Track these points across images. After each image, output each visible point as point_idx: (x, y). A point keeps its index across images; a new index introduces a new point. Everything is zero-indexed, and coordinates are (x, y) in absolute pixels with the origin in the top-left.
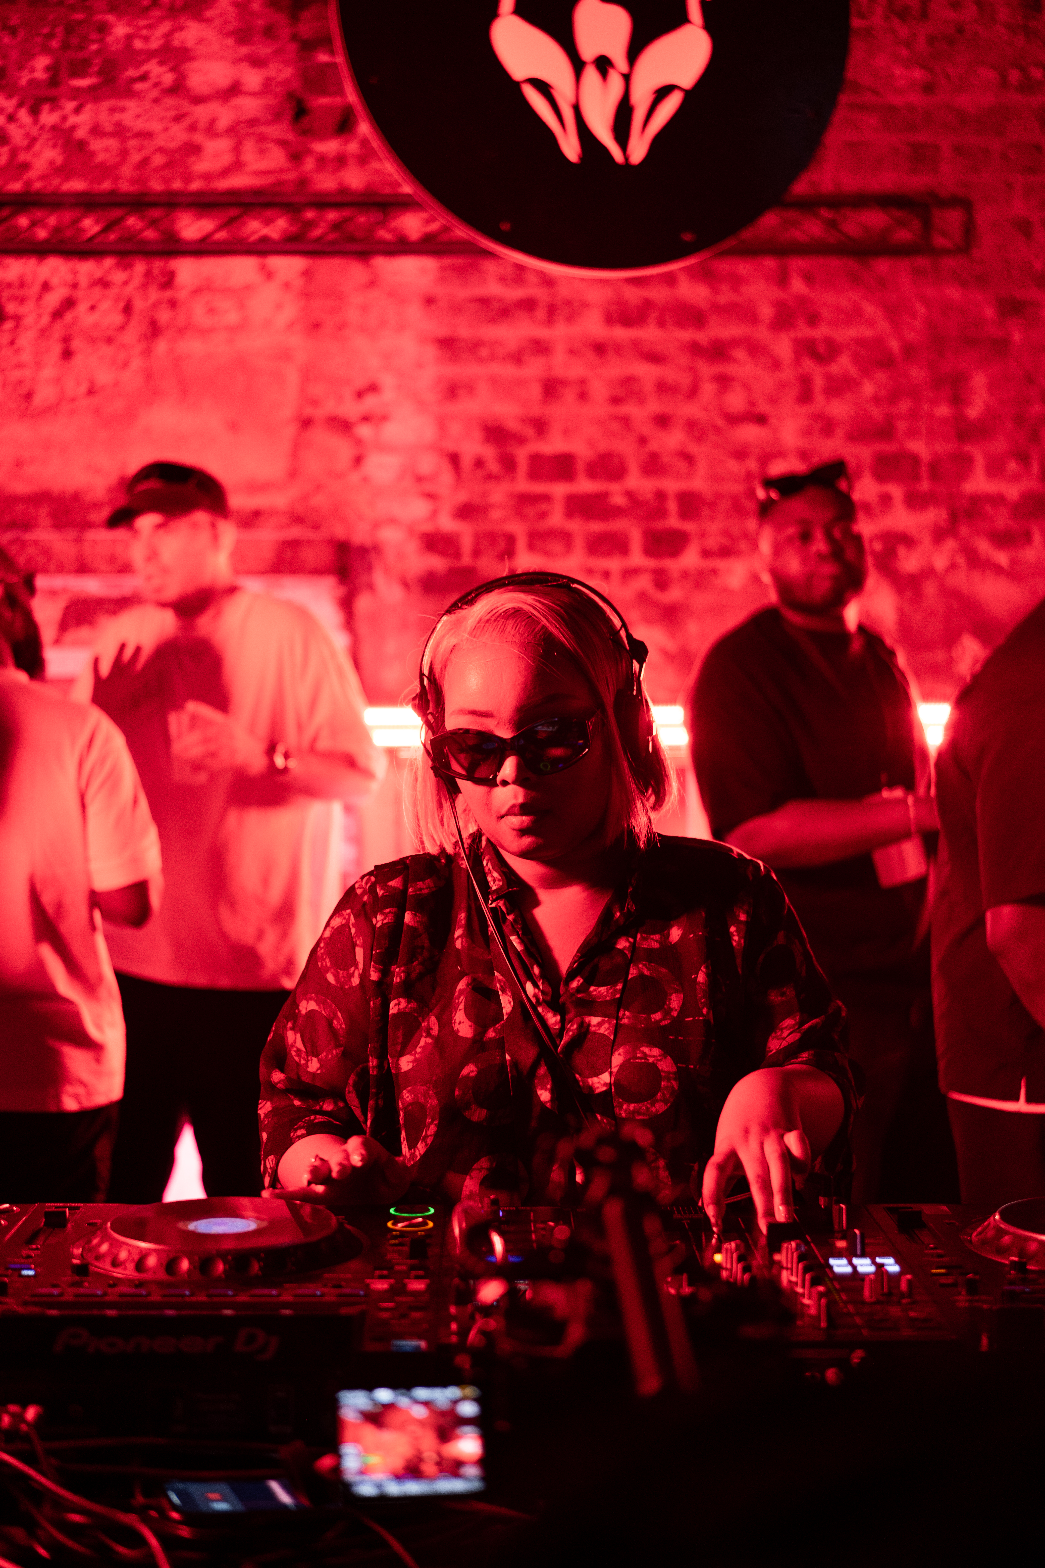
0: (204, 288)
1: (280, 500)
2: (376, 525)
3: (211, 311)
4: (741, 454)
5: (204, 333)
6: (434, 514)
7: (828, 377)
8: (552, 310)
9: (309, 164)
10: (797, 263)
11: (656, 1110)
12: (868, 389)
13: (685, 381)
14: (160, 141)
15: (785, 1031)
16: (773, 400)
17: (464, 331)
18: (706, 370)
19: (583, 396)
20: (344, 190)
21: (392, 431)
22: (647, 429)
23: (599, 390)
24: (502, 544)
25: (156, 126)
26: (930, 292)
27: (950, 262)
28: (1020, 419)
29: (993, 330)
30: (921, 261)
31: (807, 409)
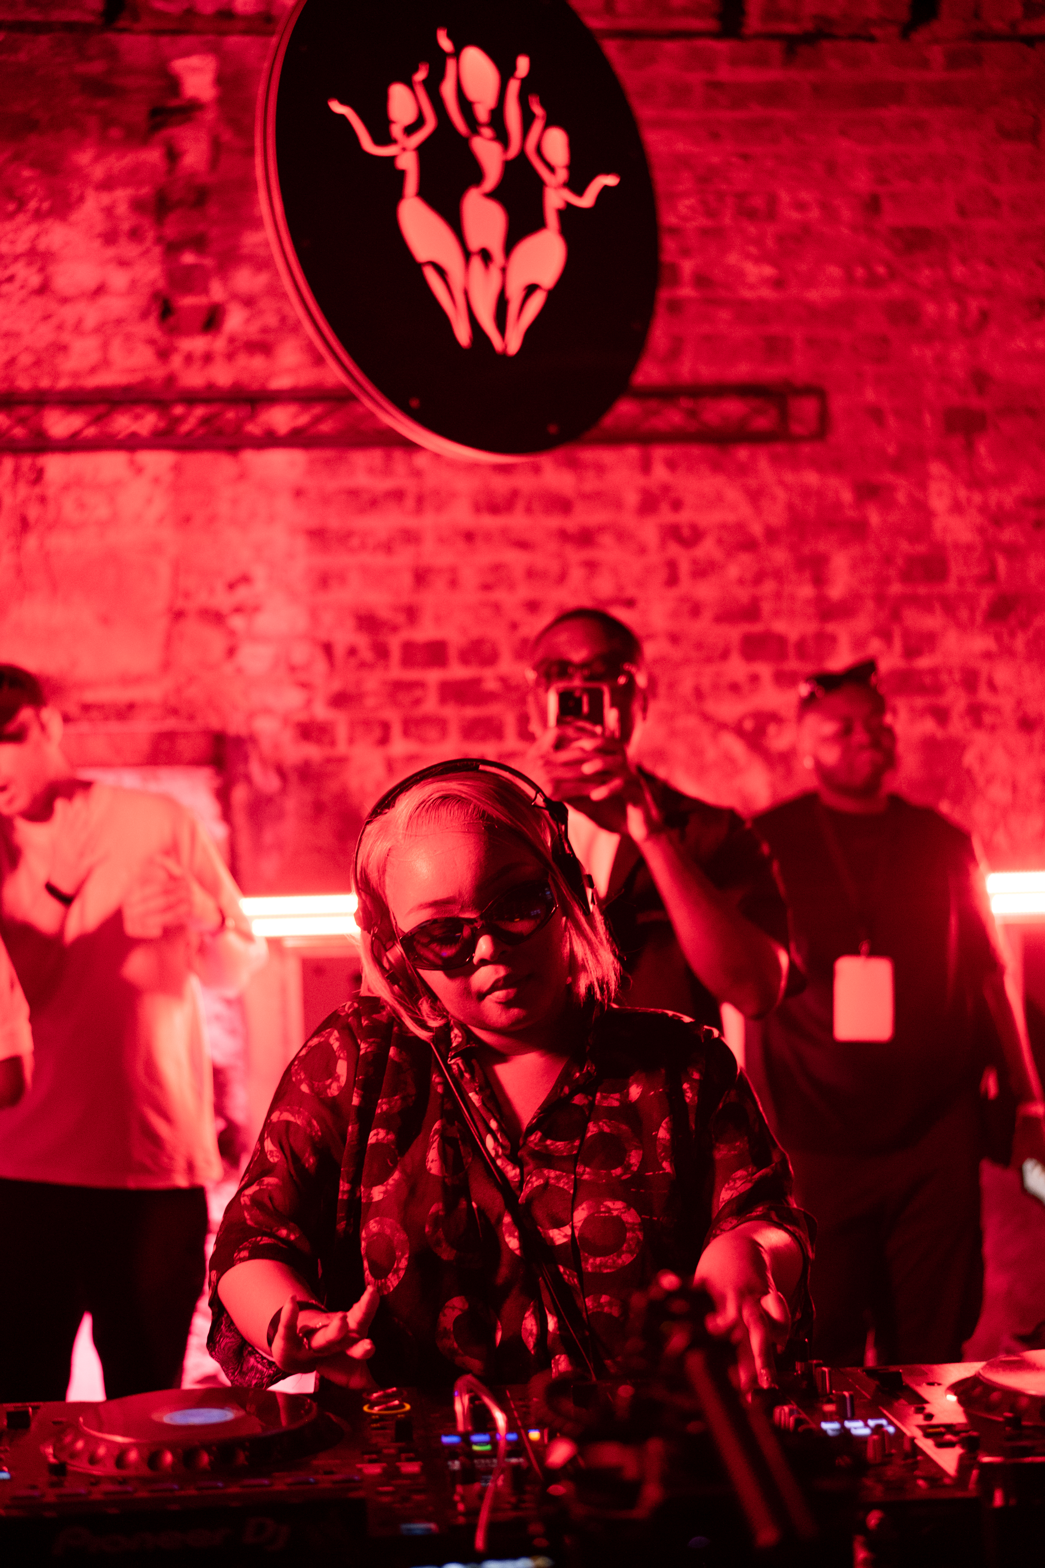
0: (74, 483)
1: (153, 692)
2: (251, 715)
3: (81, 506)
5: (74, 528)
6: (309, 703)
7: (695, 562)
8: (420, 500)
9: (176, 361)
10: (660, 453)
11: (623, 1261)
12: (733, 571)
13: (554, 567)
14: (27, 340)
15: (738, 1181)
16: (641, 584)
17: (334, 522)
18: (575, 555)
19: (453, 583)
20: (211, 386)
21: (265, 622)
22: (519, 615)
23: (470, 577)
24: (377, 733)
25: (23, 326)
26: (789, 477)
27: (807, 449)
28: (880, 599)
29: (850, 513)
30: (780, 448)
31: (675, 592)
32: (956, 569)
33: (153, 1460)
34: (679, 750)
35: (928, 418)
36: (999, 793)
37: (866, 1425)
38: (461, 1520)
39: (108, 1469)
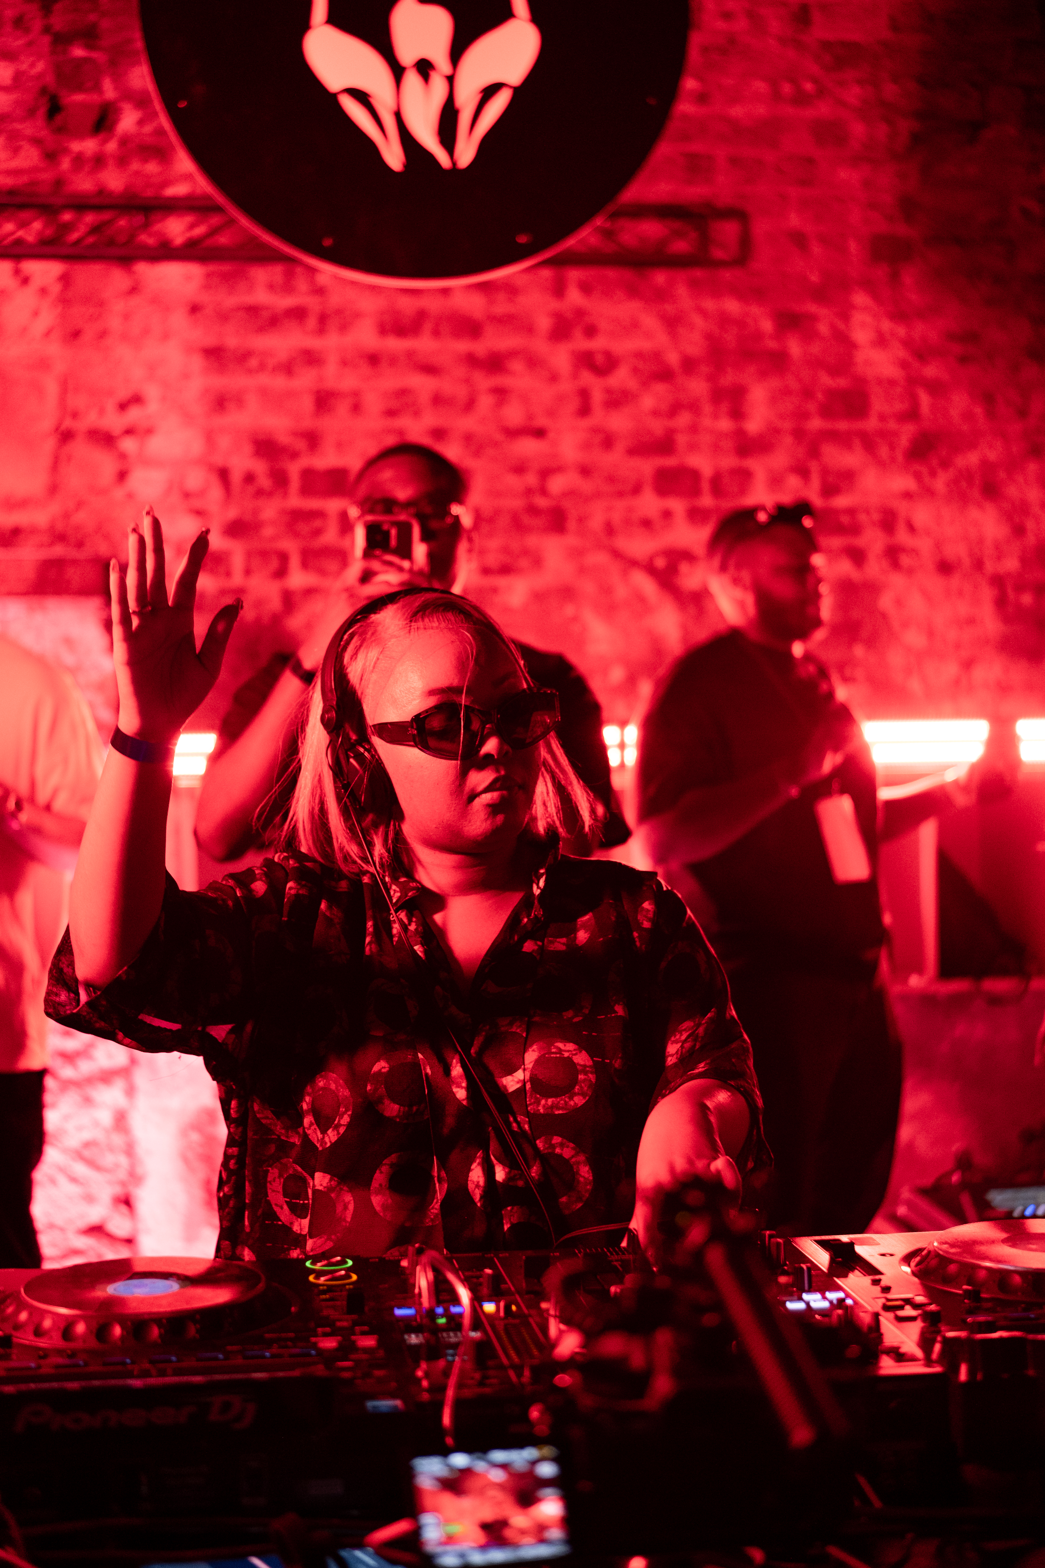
1: (40, 517)
4: (519, 469)
7: (608, 391)
8: (323, 319)
9: (66, 164)
10: (574, 275)
11: (575, 1103)
12: (648, 402)
13: (461, 392)
16: (551, 413)
17: (232, 341)
18: (484, 382)
19: (356, 408)
20: (102, 191)
21: (157, 445)
23: (373, 403)
24: (274, 564)
26: (709, 304)
27: (727, 275)
28: (799, 434)
29: (772, 344)
30: (698, 273)
31: (586, 423)
32: (878, 404)
33: (101, 1332)
34: (588, 587)
35: (853, 246)
36: (914, 638)
37: (824, 1298)
38: (426, 1396)
39: (54, 1341)
